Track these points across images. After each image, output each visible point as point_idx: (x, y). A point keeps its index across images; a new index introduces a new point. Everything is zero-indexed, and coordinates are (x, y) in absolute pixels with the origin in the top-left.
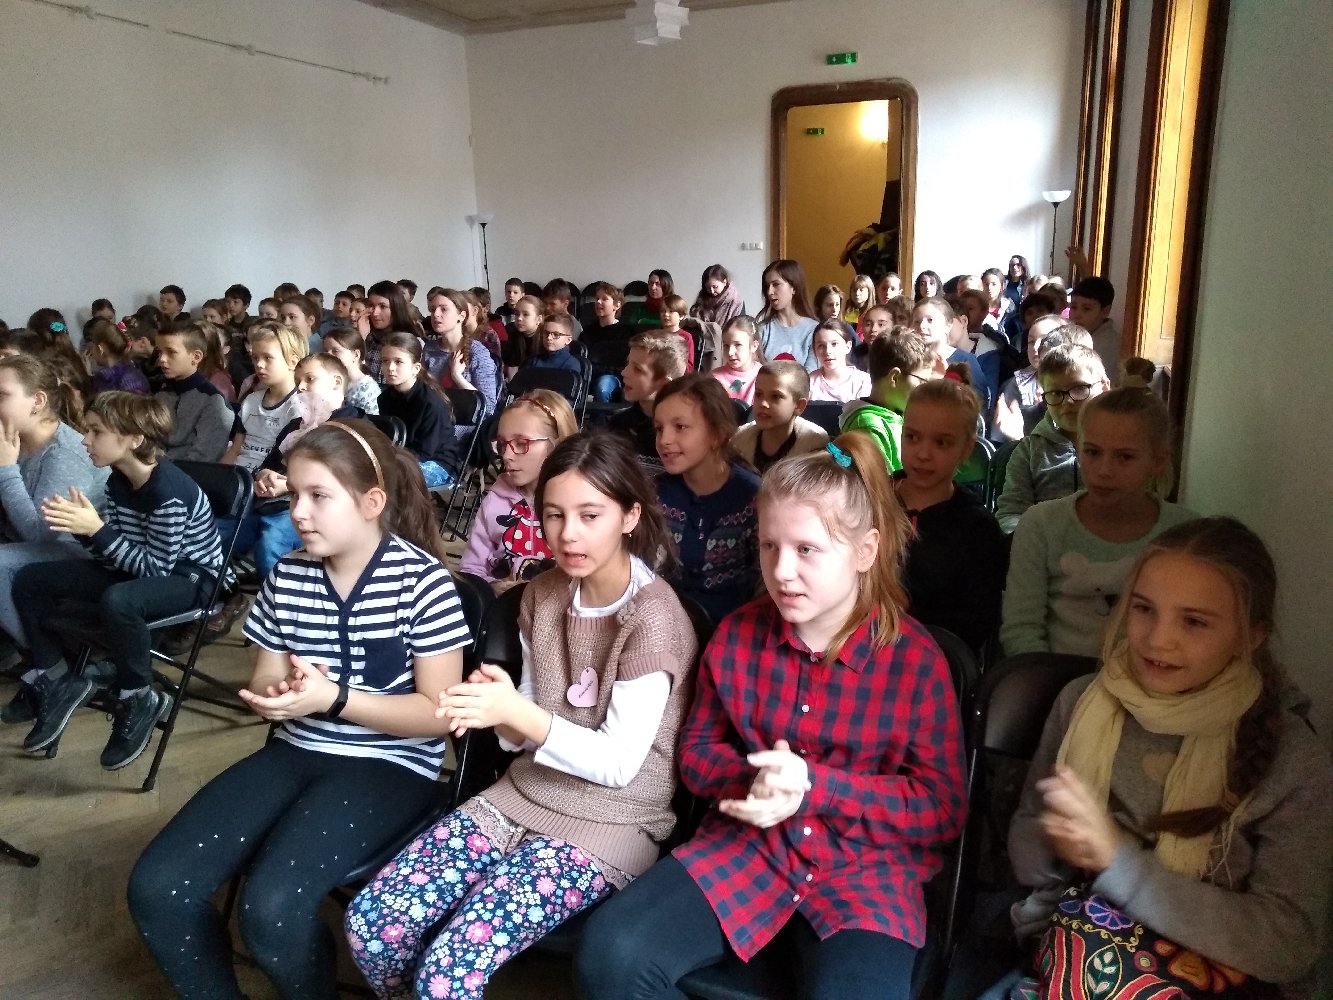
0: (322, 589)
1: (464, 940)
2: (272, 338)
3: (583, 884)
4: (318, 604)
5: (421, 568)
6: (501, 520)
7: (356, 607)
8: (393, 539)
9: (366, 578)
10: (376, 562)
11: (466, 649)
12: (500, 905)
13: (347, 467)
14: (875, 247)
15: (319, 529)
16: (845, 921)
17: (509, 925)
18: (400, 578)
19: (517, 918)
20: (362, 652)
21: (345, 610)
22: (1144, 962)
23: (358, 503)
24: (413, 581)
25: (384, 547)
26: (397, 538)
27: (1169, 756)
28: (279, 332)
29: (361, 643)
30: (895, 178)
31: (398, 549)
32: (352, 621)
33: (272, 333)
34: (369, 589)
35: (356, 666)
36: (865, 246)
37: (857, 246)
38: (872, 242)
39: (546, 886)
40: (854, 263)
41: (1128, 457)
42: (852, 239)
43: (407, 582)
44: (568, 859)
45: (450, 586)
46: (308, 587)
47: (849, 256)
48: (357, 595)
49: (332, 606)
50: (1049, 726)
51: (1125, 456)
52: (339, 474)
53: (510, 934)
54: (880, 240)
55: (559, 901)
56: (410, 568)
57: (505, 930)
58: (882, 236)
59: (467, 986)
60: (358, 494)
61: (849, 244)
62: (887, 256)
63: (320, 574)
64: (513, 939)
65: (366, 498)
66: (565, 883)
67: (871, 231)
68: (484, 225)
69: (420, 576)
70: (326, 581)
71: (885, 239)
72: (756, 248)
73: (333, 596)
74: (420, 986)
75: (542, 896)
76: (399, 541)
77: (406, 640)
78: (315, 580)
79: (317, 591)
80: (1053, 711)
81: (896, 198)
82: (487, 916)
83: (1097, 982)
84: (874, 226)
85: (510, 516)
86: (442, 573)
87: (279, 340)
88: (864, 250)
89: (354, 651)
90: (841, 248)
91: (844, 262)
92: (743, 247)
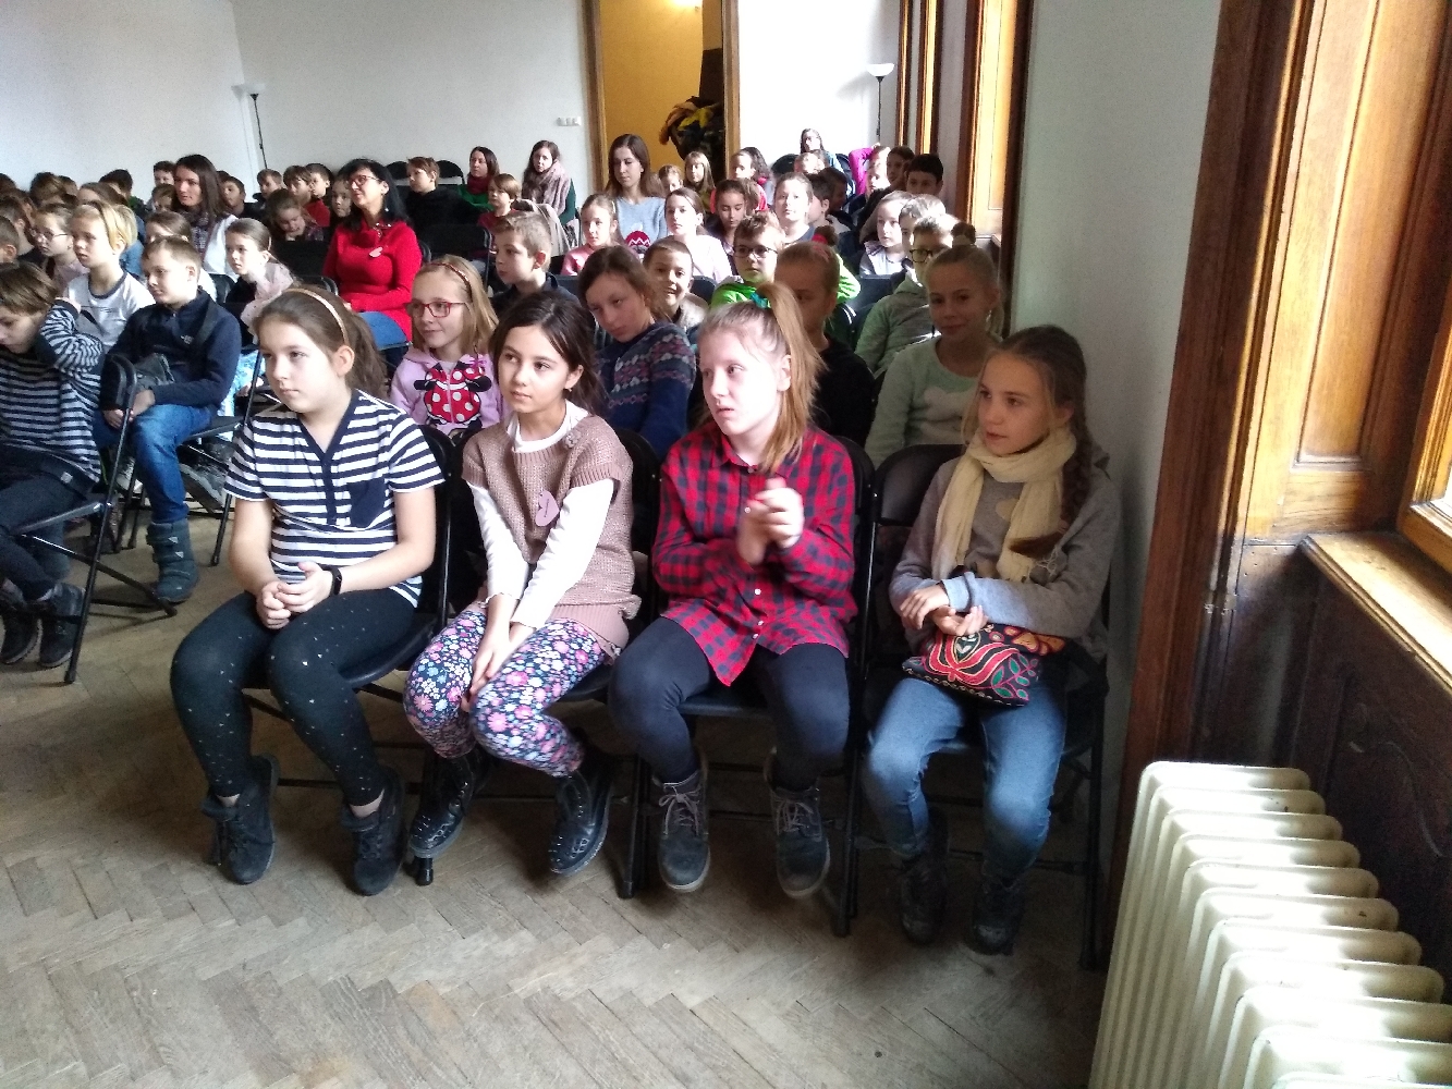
0: (303, 442)
1: (507, 685)
2: (95, 217)
3: (587, 647)
4: (299, 455)
5: (393, 417)
6: (419, 385)
7: (337, 456)
8: (361, 395)
9: (343, 429)
10: (349, 415)
11: (436, 488)
12: (529, 660)
13: (319, 329)
14: (697, 123)
15: (299, 388)
16: (794, 641)
17: (539, 672)
18: (376, 427)
19: (545, 668)
20: (347, 495)
21: (326, 460)
22: (996, 637)
23: (331, 360)
24: (388, 428)
25: (355, 402)
26: (364, 393)
27: (1014, 500)
28: (104, 210)
29: (348, 487)
30: (717, 45)
31: (369, 403)
32: (334, 469)
33: (96, 211)
34: (346, 439)
35: (341, 509)
36: (686, 123)
37: (677, 123)
38: (694, 118)
39: (562, 647)
40: (675, 142)
41: (964, 298)
42: (671, 115)
43: (383, 429)
44: (573, 630)
45: (418, 433)
46: (288, 441)
47: (669, 133)
48: (335, 445)
49: (312, 457)
50: (928, 496)
51: (962, 297)
52: (311, 334)
53: (542, 678)
54: (702, 115)
55: (572, 657)
56: (382, 418)
57: (537, 676)
58: (703, 111)
59: (518, 717)
60: (330, 352)
61: (669, 118)
62: (711, 133)
63: (297, 429)
64: (545, 682)
65: (336, 356)
66: (576, 646)
67: (691, 105)
68: (255, 96)
69: (394, 423)
70: (305, 434)
71: (707, 115)
72: (574, 124)
73: (313, 446)
74: (482, 727)
75: (561, 655)
76: (367, 397)
77: (386, 480)
78: (293, 435)
79: (297, 443)
80: (931, 486)
81: (716, 69)
82: (521, 668)
83: (963, 647)
84: (693, 100)
85: (425, 381)
86: (409, 422)
87: (103, 218)
88: (686, 127)
89: (338, 496)
90: (660, 123)
91: (664, 141)
92: (559, 122)
